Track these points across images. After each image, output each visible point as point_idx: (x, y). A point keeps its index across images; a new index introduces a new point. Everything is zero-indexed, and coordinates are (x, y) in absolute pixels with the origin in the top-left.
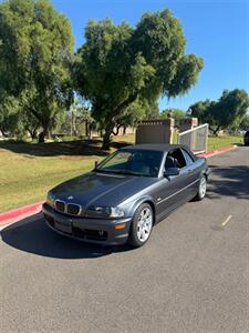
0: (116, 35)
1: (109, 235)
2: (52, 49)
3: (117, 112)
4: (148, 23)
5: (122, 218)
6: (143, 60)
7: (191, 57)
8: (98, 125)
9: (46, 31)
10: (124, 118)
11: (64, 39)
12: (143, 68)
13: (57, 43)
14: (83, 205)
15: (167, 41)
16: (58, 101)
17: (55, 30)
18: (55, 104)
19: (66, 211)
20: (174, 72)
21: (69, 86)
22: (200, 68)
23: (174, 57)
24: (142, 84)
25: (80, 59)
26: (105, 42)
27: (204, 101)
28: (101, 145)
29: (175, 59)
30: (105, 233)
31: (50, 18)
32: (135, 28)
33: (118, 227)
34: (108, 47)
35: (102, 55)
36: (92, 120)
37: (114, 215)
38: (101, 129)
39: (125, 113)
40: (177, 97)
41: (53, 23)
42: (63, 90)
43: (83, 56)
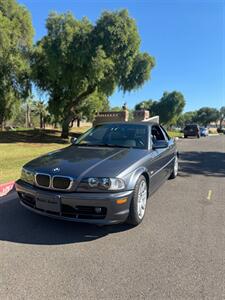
0: (77, 29)
1: (108, 212)
2: (11, 36)
3: (76, 103)
4: (108, 21)
5: (123, 191)
6: (103, 53)
7: (145, 55)
8: (53, 118)
9: (6, 19)
10: (82, 109)
11: (24, 30)
12: (103, 61)
13: (17, 32)
14: (75, 177)
15: (125, 38)
16: (16, 92)
17: (14, 19)
18: (12, 95)
19: (51, 186)
20: (130, 68)
21: (27, 77)
22: (152, 66)
23: (131, 54)
24: (101, 76)
25: (40, 50)
26: (66, 34)
27: (147, 100)
28: (59, 135)
29: (131, 55)
30: (104, 210)
31: (10, 7)
32: (95, 25)
33: (119, 202)
34: (70, 39)
35: (63, 46)
36: (47, 113)
37: (114, 187)
38: (55, 122)
39: (84, 104)
40: (132, 91)
41: (13, 12)
42: (21, 81)
43: (43, 47)
